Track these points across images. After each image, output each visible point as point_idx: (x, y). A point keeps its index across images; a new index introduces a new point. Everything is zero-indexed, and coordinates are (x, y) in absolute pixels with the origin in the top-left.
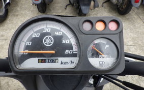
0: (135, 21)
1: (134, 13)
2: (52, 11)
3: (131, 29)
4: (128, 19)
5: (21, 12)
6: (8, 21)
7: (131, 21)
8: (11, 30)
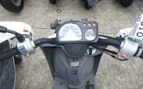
0: (136, 13)
1: (136, 5)
2: (62, 2)
3: (131, 20)
4: (130, 11)
5: (35, 3)
6: (24, 11)
7: (132, 13)
8: (27, 19)
